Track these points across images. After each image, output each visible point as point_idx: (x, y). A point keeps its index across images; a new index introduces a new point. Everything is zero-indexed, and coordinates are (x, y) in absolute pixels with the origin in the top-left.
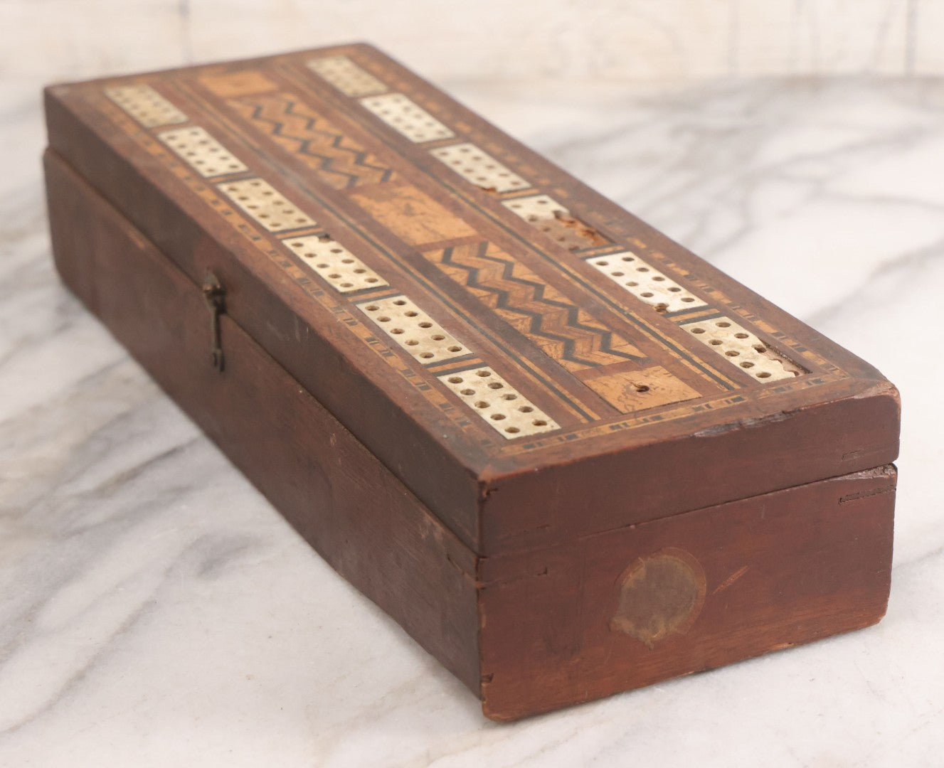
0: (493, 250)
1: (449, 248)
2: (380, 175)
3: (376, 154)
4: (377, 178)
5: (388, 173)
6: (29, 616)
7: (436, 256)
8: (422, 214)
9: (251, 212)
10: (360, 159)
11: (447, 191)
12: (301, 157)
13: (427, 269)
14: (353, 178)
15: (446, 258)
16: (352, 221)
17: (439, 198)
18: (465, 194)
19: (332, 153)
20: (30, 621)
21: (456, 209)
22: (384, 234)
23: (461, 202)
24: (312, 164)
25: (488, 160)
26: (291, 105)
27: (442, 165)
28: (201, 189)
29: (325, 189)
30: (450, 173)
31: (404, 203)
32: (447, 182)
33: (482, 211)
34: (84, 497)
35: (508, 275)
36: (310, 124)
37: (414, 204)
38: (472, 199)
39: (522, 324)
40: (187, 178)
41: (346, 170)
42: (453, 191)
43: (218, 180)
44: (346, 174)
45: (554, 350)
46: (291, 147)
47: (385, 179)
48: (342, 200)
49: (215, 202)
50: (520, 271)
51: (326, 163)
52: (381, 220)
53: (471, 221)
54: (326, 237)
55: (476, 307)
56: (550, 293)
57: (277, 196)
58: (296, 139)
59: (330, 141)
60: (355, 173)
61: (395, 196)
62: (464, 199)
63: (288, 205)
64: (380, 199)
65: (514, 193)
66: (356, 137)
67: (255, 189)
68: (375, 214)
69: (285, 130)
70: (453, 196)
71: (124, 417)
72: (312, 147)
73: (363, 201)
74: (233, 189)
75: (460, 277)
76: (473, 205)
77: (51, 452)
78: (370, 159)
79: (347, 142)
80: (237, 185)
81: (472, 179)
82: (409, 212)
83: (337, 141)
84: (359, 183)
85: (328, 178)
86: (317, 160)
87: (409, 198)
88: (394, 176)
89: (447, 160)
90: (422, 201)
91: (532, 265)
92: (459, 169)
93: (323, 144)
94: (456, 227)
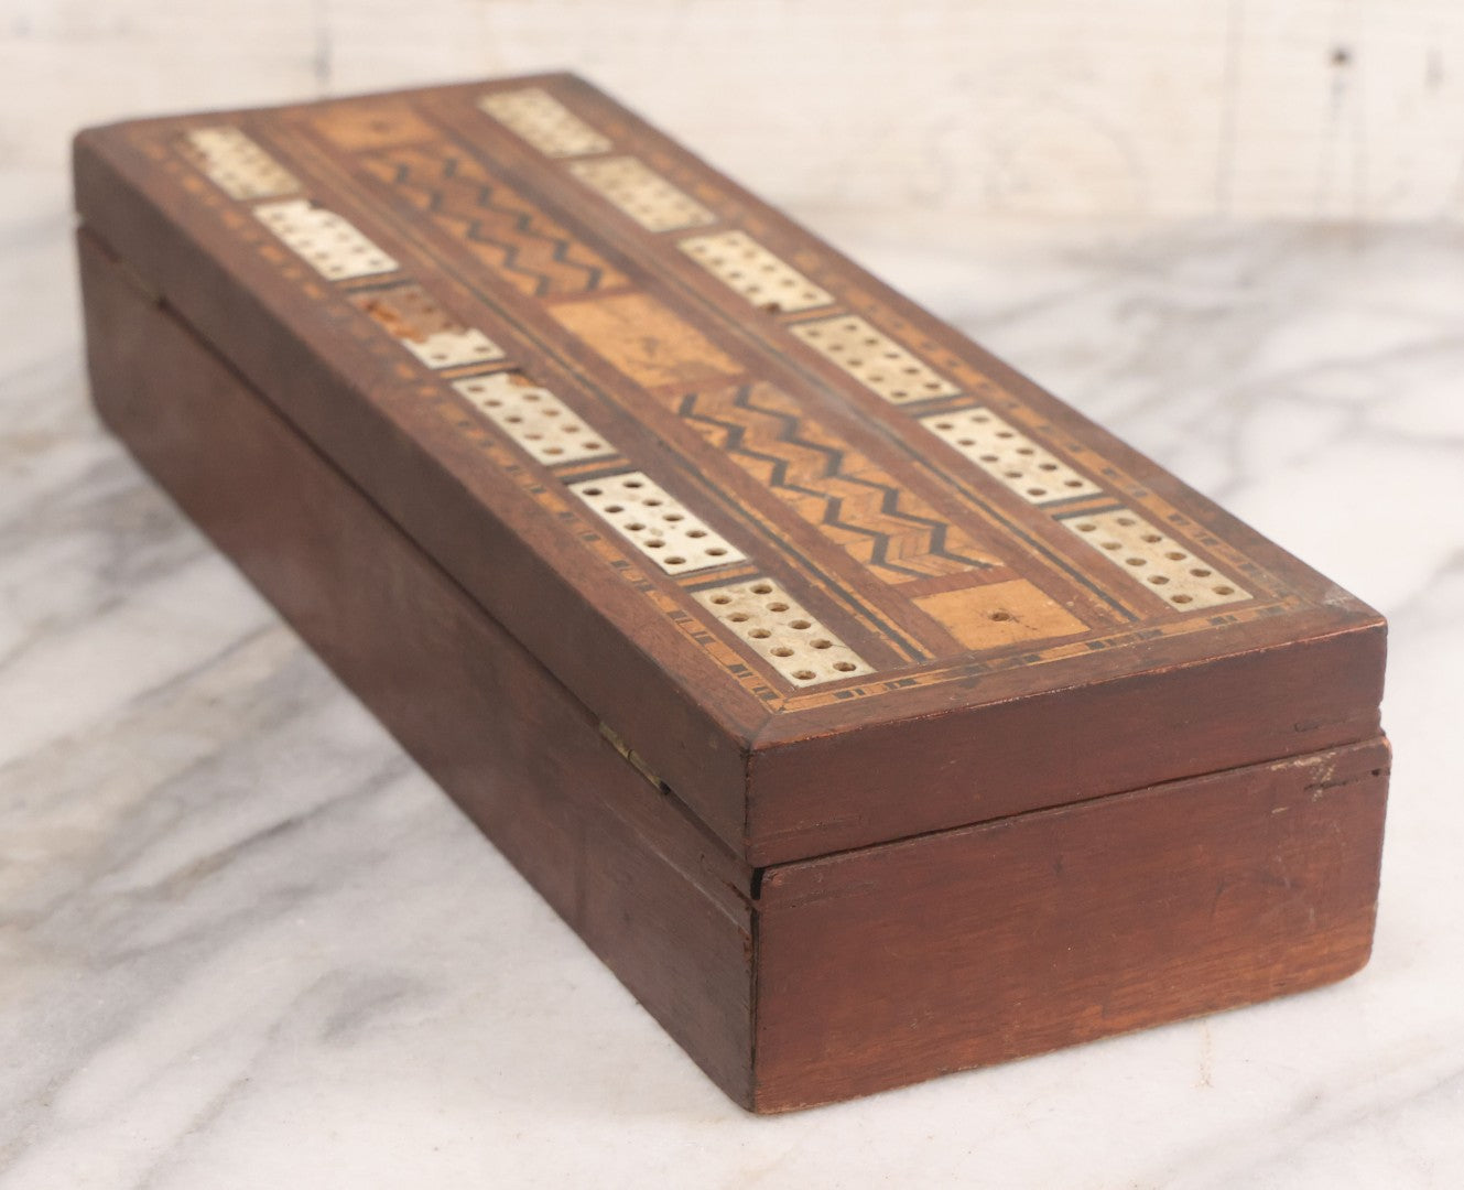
0: (527, 286)
1: (591, 291)
2: (698, 408)
3: (707, 446)
4: (703, 403)
5: (686, 410)
6: (44, 1097)
7: (610, 279)
8: (628, 341)
9: (893, 348)
10: (735, 436)
11: (589, 377)
12: (836, 443)
13: (623, 263)
14: (742, 401)
15: (595, 276)
16: (736, 332)
17: (602, 367)
18: (561, 371)
19: (784, 451)
20: (46, 1105)
21: (577, 348)
22: (687, 312)
23: (567, 359)
24: (814, 430)
25: (517, 433)
26: (879, 557)
27: (595, 425)
28: (983, 386)
29: (785, 384)
30: (582, 409)
31: (659, 358)
32: (588, 393)
33: (538, 343)
34: (138, 896)
35: (511, 252)
36: (833, 511)
37: (643, 356)
38: (550, 362)
39: (504, 196)
40: (1012, 406)
41: (755, 416)
42: (579, 378)
43: (959, 403)
44: (753, 408)
45: (470, 167)
46: (856, 462)
47: (690, 400)
48: (757, 365)
49: (952, 364)
50: (492, 257)
51: (790, 432)
52: (692, 332)
53: (555, 329)
54: (774, 309)
55: (559, 215)
56: (458, 229)
57: (860, 374)
58: (851, 479)
59: (791, 473)
60: (740, 411)
61: (673, 371)
62: (562, 363)
63: (839, 359)
64: (696, 366)
65: (482, 369)
66: (746, 483)
67: (898, 387)
68: (702, 341)
69: (878, 498)
70: (579, 369)
71: (207, 764)
72: (821, 463)
73: (722, 363)
74: (933, 386)
75: (579, 252)
76: (549, 352)
77: (86, 817)
78: (717, 437)
79: (761, 472)
80: (928, 394)
81: (547, 399)
82: (650, 345)
83: (778, 477)
84: (731, 391)
85: (781, 402)
86: (807, 436)
87: (649, 367)
88: (675, 404)
89: (588, 435)
90: (630, 361)
91: (476, 265)
92: (568, 417)
93: (803, 470)
94: (578, 319)
